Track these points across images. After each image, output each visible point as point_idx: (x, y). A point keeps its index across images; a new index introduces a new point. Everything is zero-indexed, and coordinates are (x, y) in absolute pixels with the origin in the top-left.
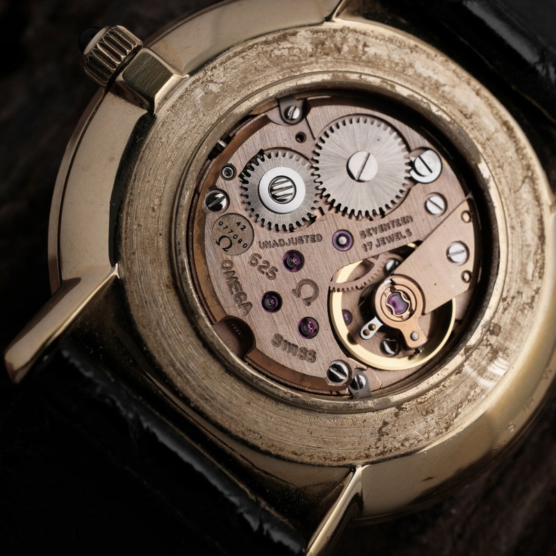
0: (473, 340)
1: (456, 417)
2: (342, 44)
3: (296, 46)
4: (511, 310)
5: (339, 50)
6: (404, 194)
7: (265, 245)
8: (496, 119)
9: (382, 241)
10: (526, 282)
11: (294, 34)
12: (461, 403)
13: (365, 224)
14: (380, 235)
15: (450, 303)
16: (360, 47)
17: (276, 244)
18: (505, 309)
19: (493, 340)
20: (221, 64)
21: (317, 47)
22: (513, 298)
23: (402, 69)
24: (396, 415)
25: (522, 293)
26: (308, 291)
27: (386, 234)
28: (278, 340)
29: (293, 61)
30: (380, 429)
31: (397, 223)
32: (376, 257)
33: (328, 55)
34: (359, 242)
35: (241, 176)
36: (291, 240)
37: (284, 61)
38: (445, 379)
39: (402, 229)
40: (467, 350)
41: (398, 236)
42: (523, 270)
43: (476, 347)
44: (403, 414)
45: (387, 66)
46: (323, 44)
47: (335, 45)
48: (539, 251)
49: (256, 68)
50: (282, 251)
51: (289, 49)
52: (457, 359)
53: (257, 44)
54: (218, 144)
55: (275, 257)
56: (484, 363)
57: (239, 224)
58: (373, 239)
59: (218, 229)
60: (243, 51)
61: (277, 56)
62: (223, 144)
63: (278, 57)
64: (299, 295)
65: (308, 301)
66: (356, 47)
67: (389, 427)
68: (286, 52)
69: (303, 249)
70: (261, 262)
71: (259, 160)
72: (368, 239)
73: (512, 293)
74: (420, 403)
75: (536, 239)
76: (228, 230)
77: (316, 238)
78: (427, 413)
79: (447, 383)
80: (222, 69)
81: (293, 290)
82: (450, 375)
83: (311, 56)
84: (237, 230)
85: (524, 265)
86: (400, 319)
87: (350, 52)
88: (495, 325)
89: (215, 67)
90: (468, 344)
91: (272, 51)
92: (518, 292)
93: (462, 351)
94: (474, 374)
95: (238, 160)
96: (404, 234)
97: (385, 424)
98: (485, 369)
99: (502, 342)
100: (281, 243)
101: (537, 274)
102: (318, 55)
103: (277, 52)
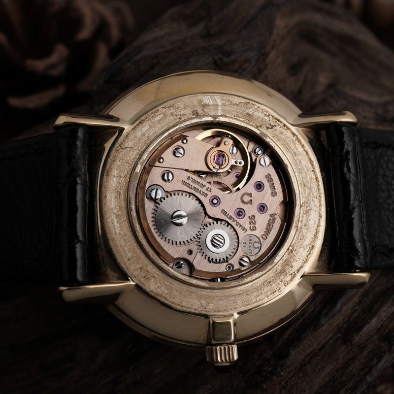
0: (209, 119)
1: (241, 103)
2: (138, 269)
3: (156, 286)
4: (182, 112)
5: (141, 268)
6: (174, 192)
7: (244, 229)
8: (109, 181)
9: (203, 186)
10: (165, 116)
12: (234, 105)
13: (202, 198)
14: (200, 189)
16: (132, 261)
17: (241, 226)
18: (184, 115)
19: (200, 112)
20: (191, 308)
21: (149, 278)
22: (176, 116)
24: (261, 126)
25: (171, 113)
26: (246, 199)
27: (196, 186)
28: (274, 194)
29: (163, 282)
30: (271, 128)
31: (188, 185)
32: (209, 183)
33: (147, 271)
34: (210, 195)
35: (227, 261)
36: (234, 221)
37: (167, 285)
38: (232, 118)
39: (189, 182)
40: (216, 118)
41: (194, 181)
42: (161, 119)
43: (211, 116)
44: (258, 124)
45: (129, 243)
46: (145, 277)
47: (141, 271)
48: (148, 119)
49: (181, 294)
50: (241, 221)
51: (160, 288)
52: (222, 119)
53: (170, 302)
54: (221, 281)
55: (245, 222)
56: (212, 107)
57: (245, 246)
58: (204, 190)
59: (254, 252)
60: (178, 305)
61: (168, 290)
62: (219, 280)
63: (167, 289)
64: (251, 200)
65: (250, 195)
66: (133, 262)
67: (267, 126)
68: (163, 288)
69: (232, 213)
70: (252, 225)
71: (218, 261)
72: (206, 192)
73: (175, 117)
74: (248, 121)
75: (144, 124)
76: (250, 248)
77: (224, 212)
78: (250, 115)
79: (233, 116)
80: (193, 307)
81: (251, 204)
82: (229, 117)
83: (154, 277)
84: (247, 245)
85: (159, 121)
86: (225, 154)
87: (138, 263)
88: (193, 115)
89: (195, 309)
90: (212, 119)
91: (167, 294)
92: (172, 115)
93: (217, 120)
94: (219, 108)
95: (222, 268)
96: (191, 180)
97: (268, 128)
98: (214, 105)
99: (197, 107)
100: (238, 224)
101: (158, 113)
102: (152, 275)
103: (166, 292)
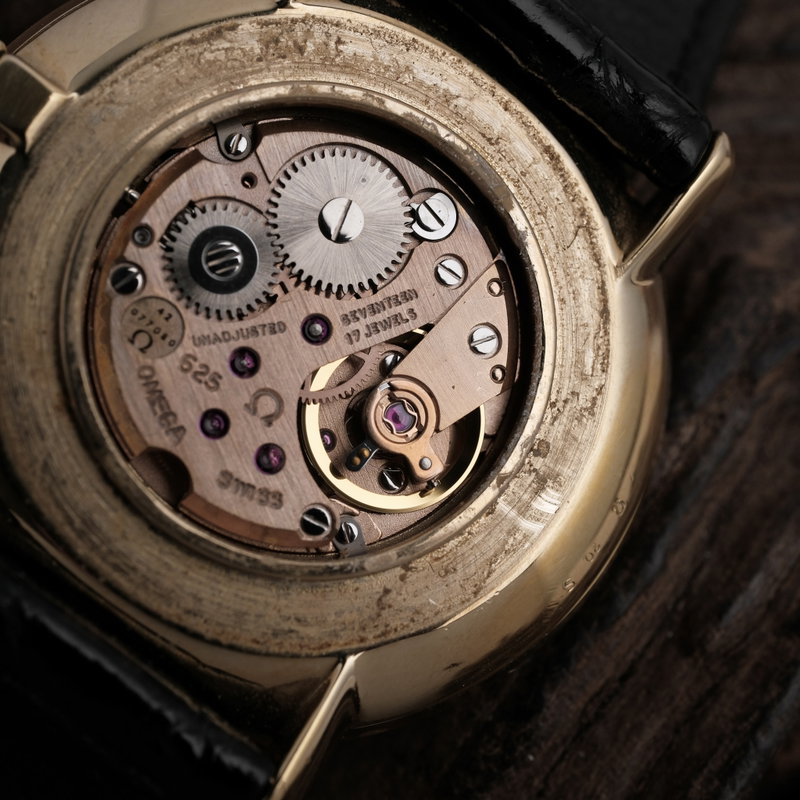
0: (509, 466)
1: (488, 577)
2: (305, 41)
3: (236, 45)
4: (564, 419)
5: (301, 50)
6: (404, 258)
7: (201, 341)
8: (533, 143)
9: (375, 328)
10: (584, 377)
11: (233, 28)
12: (496, 555)
13: (349, 304)
14: (370, 319)
15: (476, 413)
16: (332, 44)
17: (217, 339)
18: (555, 419)
19: (538, 463)
20: (125, 76)
21: (267, 47)
22: (566, 401)
23: (395, 75)
24: (403, 578)
25: (578, 394)
26: (267, 405)
27: (380, 317)
28: (227, 479)
29: (233, 67)
30: (380, 600)
31: (396, 300)
32: (367, 351)
33: (284, 57)
34: (339, 330)
35: (162, 240)
36: (240, 332)
37: (220, 69)
38: (471, 523)
39: (403, 309)
40: (500, 482)
41: (397, 319)
42: (579, 361)
43: (514, 475)
44: (412, 576)
45: (373, 71)
46: (277, 41)
47: (295, 43)
48: (601, 334)
49: (177, 80)
50: (226, 350)
51: (226, 50)
52: (488, 494)
53: (178, 44)
54: (126, 194)
55: (218, 358)
56: (526, 497)
57: (161, 311)
58: (361, 325)
59: (131, 321)
60: (157, 55)
61: (208, 62)
62: (135, 194)
63: (210, 63)
64: (254, 412)
65: (269, 420)
66: (326, 44)
67: (393, 595)
68: (222, 56)
69: (261, 344)
70: (196, 367)
71: (188, 217)
72: (354, 326)
73: (564, 396)
74: (437, 559)
75: (596, 315)
76: (146, 321)
77: (275, 328)
78: (447, 572)
79: (474, 529)
80: (126, 82)
81: (246, 406)
82: (478, 516)
83: (260, 60)
84: (160, 321)
85: (580, 354)
86: (404, 440)
87: (317, 52)
88: (541, 441)
89: (116, 81)
90: (503, 471)
91: (201, 54)
92: (573, 393)
93: (495, 481)
94: (513, 513)
95: (157, 217)
96: (406, 316)
97: (387, 591)
98: (528, 506)
99: (551, 465)
100: (226, 337)
101: (599, 366)
102: (270, 58)
103: (209, 56)
